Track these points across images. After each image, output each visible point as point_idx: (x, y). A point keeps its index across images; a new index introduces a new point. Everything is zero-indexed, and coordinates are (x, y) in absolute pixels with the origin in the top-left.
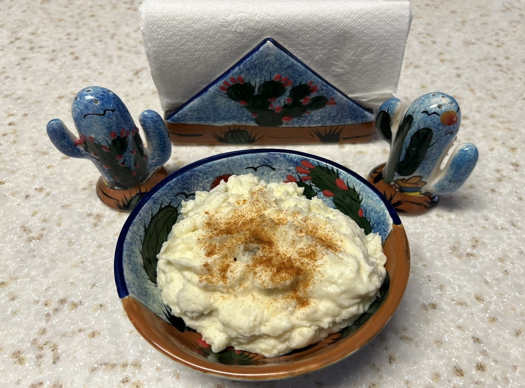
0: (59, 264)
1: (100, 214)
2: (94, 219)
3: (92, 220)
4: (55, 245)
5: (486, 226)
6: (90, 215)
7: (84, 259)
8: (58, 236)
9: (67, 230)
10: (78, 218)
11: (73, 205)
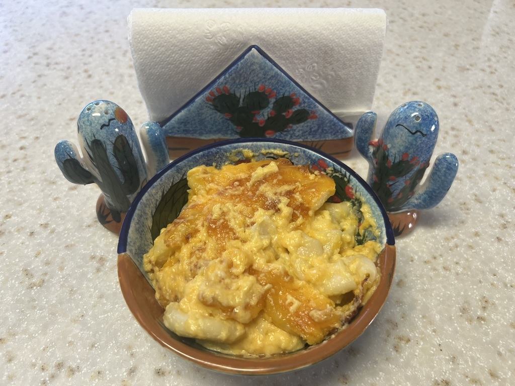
0: (59, 317)
1: (104, 257)
2: (97, 262)
3: (95, 264)
4: (56, 294)
5: (495, 282)
6: (93, 258)
7: (84, 312)
8: (60, 282)
9: (69, 275)
10: (81, 261)
11: (77, 245)
